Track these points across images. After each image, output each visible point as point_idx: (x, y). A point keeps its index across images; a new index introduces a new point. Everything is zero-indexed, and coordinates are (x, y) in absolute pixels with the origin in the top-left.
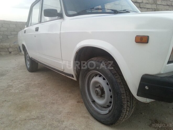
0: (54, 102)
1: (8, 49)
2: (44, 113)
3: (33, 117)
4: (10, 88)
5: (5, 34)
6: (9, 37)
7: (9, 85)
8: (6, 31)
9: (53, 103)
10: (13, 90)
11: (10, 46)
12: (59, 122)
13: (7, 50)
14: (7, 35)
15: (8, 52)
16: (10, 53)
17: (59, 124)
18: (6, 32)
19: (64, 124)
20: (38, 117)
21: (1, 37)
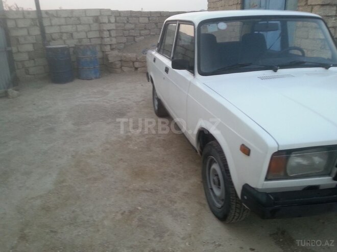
0: (174, 174)
1: (133, 62)
2: (159, 186)
3: (147, 189)
4: (128, 142)
5: (131, 34)
6: (137, 39)
7: (127, 136)
8: (133, 29)
9: (173, 176)
10: (131, 145)
11: (137, 59)
12: (171, 201)
13: (131, 64)
14: (134, 36)
15: (134, 68)
16: (136, 69)
17: (170, 205)
18: (133, 31)
19: (175, 205)
20: (151, 190)
21: (126, 40)
